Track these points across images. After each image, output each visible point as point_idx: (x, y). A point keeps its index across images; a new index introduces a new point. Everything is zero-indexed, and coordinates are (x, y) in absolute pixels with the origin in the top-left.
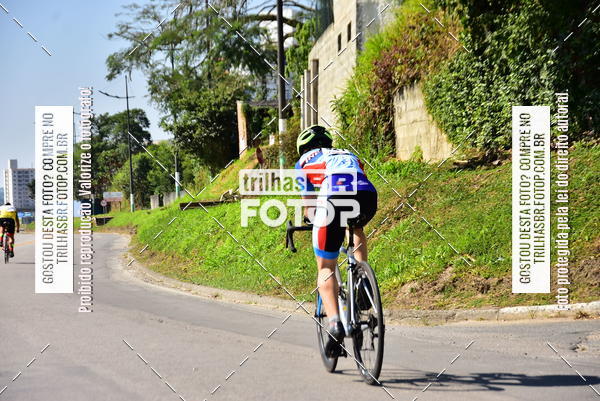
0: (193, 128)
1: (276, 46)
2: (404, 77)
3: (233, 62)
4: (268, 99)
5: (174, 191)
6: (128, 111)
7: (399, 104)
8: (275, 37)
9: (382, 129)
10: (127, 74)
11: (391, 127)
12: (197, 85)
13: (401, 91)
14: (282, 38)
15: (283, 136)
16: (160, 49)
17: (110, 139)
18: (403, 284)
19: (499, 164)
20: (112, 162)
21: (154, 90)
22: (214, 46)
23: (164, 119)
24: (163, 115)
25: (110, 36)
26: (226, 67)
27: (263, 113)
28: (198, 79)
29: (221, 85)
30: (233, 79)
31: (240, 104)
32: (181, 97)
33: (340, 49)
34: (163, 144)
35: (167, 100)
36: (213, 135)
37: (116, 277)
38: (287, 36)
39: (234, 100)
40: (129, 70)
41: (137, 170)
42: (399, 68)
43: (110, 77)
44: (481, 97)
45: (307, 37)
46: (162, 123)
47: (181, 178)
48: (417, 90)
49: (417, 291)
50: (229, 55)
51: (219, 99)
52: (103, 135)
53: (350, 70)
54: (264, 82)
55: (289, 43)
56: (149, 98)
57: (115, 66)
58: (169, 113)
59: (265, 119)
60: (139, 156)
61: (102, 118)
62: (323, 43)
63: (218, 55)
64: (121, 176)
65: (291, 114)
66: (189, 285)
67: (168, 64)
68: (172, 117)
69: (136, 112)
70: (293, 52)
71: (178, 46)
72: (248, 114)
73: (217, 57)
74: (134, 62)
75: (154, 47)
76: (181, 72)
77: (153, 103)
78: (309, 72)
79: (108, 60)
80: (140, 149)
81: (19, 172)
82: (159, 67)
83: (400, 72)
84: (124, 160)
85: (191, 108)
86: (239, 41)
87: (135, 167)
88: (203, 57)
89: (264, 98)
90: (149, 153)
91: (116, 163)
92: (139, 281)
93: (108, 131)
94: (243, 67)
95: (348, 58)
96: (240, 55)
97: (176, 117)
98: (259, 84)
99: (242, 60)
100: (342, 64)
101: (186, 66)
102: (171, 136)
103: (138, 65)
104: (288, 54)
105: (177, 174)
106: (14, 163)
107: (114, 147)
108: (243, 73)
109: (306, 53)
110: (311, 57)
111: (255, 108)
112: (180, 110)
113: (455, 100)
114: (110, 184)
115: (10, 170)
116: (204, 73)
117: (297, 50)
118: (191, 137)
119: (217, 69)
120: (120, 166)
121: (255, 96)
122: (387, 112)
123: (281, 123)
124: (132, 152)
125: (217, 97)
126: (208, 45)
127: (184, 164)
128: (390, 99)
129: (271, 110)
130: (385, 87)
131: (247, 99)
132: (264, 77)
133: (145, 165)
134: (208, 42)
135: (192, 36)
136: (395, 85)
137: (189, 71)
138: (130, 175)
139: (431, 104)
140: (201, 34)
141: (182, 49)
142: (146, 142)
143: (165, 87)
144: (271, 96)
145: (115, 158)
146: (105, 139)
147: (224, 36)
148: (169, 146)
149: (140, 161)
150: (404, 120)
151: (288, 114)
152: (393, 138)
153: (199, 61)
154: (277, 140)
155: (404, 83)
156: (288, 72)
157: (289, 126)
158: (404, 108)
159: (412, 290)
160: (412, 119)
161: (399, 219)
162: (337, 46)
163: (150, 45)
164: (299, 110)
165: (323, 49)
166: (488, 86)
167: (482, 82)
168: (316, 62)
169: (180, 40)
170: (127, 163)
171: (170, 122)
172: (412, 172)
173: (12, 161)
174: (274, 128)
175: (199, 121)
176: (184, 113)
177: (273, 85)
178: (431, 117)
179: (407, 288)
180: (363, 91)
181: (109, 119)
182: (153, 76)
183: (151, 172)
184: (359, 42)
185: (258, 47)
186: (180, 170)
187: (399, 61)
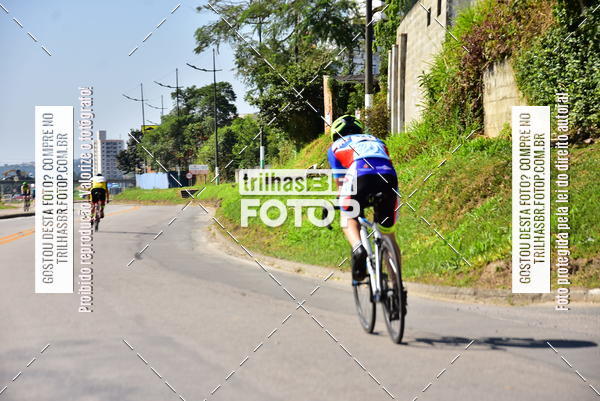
0: (279, 102)
1: (364, 19)
2: (494, 53)
3: (321, 36)
4: (355, 73)
5: (258, 165)
6: (215, 84)
7: (489, 80)
8: (363, 11)
9: (470, 106)
10: (215, 47)
11: (480, 104)
12: (284, 59)
13: (491, 67)
14: (371, 13)
15: (369, 112)
16: (247, 22)
17: (197, 112)
18: (489, 263)
19: (592, 142)
20: (198, 135)
21: (241, 64)
22: (302, 19)
23: (250, 92)
24: (249, 89)
25: (199, 9)
26: (313, 41)
27: (349, 87)
28: (285, 52)
29: (308, 60)
30: (320, 53)
31: (326, 79)
32: (267, 71)
33: (429, 24)
34: (249, 118)
35: (254, 74)
36: (298, 109)
37: (200, 249)
38: (376, 10)
39: (321, 74)
40: (217, 43)
41: (222, 143)
42: (489, 44)
43: (198, 50)
44: (574, 73)
45: (396, 11)
46: (248, 97)
47: (266, 152)
48: (508, 65)
49: (503, 270)
50: (317, 29)
51: (305, 74)
52: (189, 107)
53: (439, 46)
54: (351, 57)
55: (377, 17)
56: (236, 71)
57: (203, 39)
58: (256, 87)
59: (351, 94)
60: (225, 129)
61: (190, 90)
62: (412, 18)
63: (305, 28)
64: (206, 148)
65: (378, 90)
66: (273, 259)
67: (256, 38)
68: (258, 91)
69: (223, 85)
70: (381, 26)
71: (266, 19)
72: (335, 88)
73: (304, 33)
74: (222, 35)
75: (242, 21)
76: (268, 46)
77: (240, 76)
78: (397, 46)
79: (197, 33)
80: (228, 122)
81: (108, 144)
82: (247, 40)
83: (490, 48)
84: (210, 133)
85: (278, 82)
86: (327, 15)
87: (221, 140)
88: (291, 30)
89: (350, 73)
90: (234, 127)
91: (202, 135)
92: (223, 254)
93: (195, 104)
94: (331, 40)
95: (437, 34)
96: (327, 29)
97: (262, 91)
98: (346, 59)
99: (330, 34)
100: (430, 39)
101: (274, 40)
102: (256, 109)
103: (226, 38)
104: (376, 28)
105: (262, 148)
106: (103, 134)
107: (200, 120)
108: (331, 47)
109: (395, 27)
110: (399, 31)
111: (342, 82)
112: (267, 83)
113: (547, 77)
114: (196, 157)
115: (99, 142)
116: (291, 47)
117: (385, 24)
118: (276, 111)
119: (305, 43)
120: (206, 139)
121: (341, 71)
122: (476, 89)
123: (368, 98)
124: (218, 126)
125: (304, 71)
126: (296, 19)
127: (269, 138)
128: (479, 74)
129: (358, 85)
130: (475, 63)
131: (334, 73)
132: (351, 52)
133: (231, 139)
134: (296, 15)
135: (280, 9)
136: (485, 60)
137: (276, 45)
138: (215, 148)
139: (522, 80)
140: (289, 8)
141: (270, 22)
142: (232, 115)
143: (252, 61)
144: (358, 70)
145: (201, 130)
146: (191, 112)
147: (313, 9)
148: (254, 121)
149: (226, 135)
150: (493, 96)
151: (374, 88)
152: (482, 114)
153: (286, 36)
154: (363, 115)
155: (495, 58)
156: (375, 47)
157: (375, 101)
158: (493, 84)
159: (498, 269)
160: (501, 95)
161: (485, 197)
162: (426, 20)
163: (239, 18)
164: (386, 85)
165: (411, 24)
166: (582, 63)
167: (576, 58)
168: (405, 36)
169: (268, 14)
170: (213, 136)
171: (256, 96)
172: (500, 150)
173: (100, 132)
174: (361, 104)
175: (285, 94)
176: (270, 87)
177: (360, 59)
178: (521, 94)
179: (493, 267)
180: (452, 69)
181: (196, 92)
182: (240, 49)
183: (237, 145)
184: (449, 16)
185: (347, 20)
186: (265, 143)
187: (490, 36)
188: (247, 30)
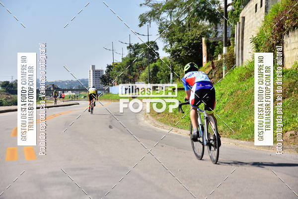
0: (180, 51)
1: (223, 10)
2: (290, 26)
3: (201, 18)
4: (218, 37)
5: (170, 82)
6: (148, 42)
7: (286, 40)
8: (223, 5)
10: (149, 24)
12: (183, 30)
13: (288, 33)
14: (226, 6)
15: (225, 56)
16: (164, 11)
17: (139, 56)
18: (286, 132)
20: (140, 67)
21: (161, 32)
22: (192, 10)
23: (166, 46)
24: (165, 44)
25: (141, 5)
26: (197, 20)
27: (215, 44)
28: (184, 26)
29: (195, 30)
30: (201, 26)
31: (204, 39)
32: (174, 35)
33: (256, 11)
34: (165, 59)
35: (168, 37)
36: (190, 54)
37: (141, 124)
38: (229, 5)
39: (201, 37)
40: (150, 22)
41: (152, 71)
42: (287, 21)
43: (140, 25)
45: (239, 5)
46: (165, 49)
47: (174, 75)
48: (296, 32)
49: (294, 135)
50: (199, 15)
51: (193, 37)
52: (136, 54)
53: (261, 22)
54: (216, 28)
55: (230, 8)
56: (159, 36)
57: (143, 20)
58: (169, 43)
59: (216, 47)
60: (153, 65)
61: (136, 45)
62: (248, 8)
63: (194, 14)
64: (144, 74)
65: (230, 45)
66: (177, 129)
67: (169, 19)
68: (170, 45)
69: (152, 43)
70: (232, 13)
71: (174, 10)
72: (208, 44)
73: (193, 16)
74: (152, 18)
75: (162, 10)
76: (175, 23)
77: (161, 38)
78: (239, 23)
79: (139, 17)
80: (155, 61)
81: (96, 71)
82: (164, 20)
83: (288, 23)
84: (146, 66)
85: (179, 41)
86: (204, 8)
87: (151, 70)
88: (186, 15)
89: (216, 36)
90: (157, 63)
91: (142, 67)
92: (152, 126)
93: (138, 52)
94: (206, 20)
95: (260, 17)
96: (205, 15)
97: (172, 45)
98: (214, 29)
99: (206, 17)
100: (257, 19)
101: (178, 20)
102: (168, 55)
103: (154, 20)
104: (229, 14)
105: (171, 74)
106: (93, 67)
107: (141, 60)
108: (206, 23)
109: (239, 13)
110: (241, 15)
111: (211, 41)
112: (174, 42)
114: (139, 78)
115: (92, 70)
116: (186, 24)
117: (234, 12)
118: (179, 55)
119: (193, 21)
120: (144, 69)
121: (211, 35)
122: (280, 44)
123: (224, 49)
124: (150, 63)
125: (192, 35)
126: (188, 10)
127: (175, 69)
128: (282, 37)
129: (220, 42)
130: (279, 31)
131: (208, 37)
132: (216, 26)
133: (156, 69)
134: (189, 8)
135: (181, 5)
136: (285, 30)
137: (179, 22)
138: (148, 74)
140: (185, 4)
141: (176, 11)
142: (157, 58)
143: (167, 31)
144: (219, 35)
145: (141, 65)
146: (137, 56)
147: (197, 5)
148: (168, 60)
149: (153, 67)
150: (289, 48)
151: (228, 44)
152: (283, 56)
153: (184, 18)
154: (222, 57)
155: (290, 29)
156: (229, 23)
157: (228, 50)
158: (289, 42)
159: (291, 135)
160: (293, 47)
161: (284, 98)
162: (255, 10)
163: (160, 10)
164: (234, 42)
165: (247, 12)
168: (244, 18)
169: (175, 7)
170: (147, 69)
171: (169, 48)
172: (292, 75)
173: (92, 66)
174: (221, 52)
175: (183, 47)
176: (176, 44)
177: (221, 30)
179: (288, 133)
180: (268, 34)
181: (139, 46)
182: (161, 25)
183: (159, 72)
184: (266, 8)
185: (215, 10)
186: (173, 71)
187: (288, 17)
188: (165, 15)
